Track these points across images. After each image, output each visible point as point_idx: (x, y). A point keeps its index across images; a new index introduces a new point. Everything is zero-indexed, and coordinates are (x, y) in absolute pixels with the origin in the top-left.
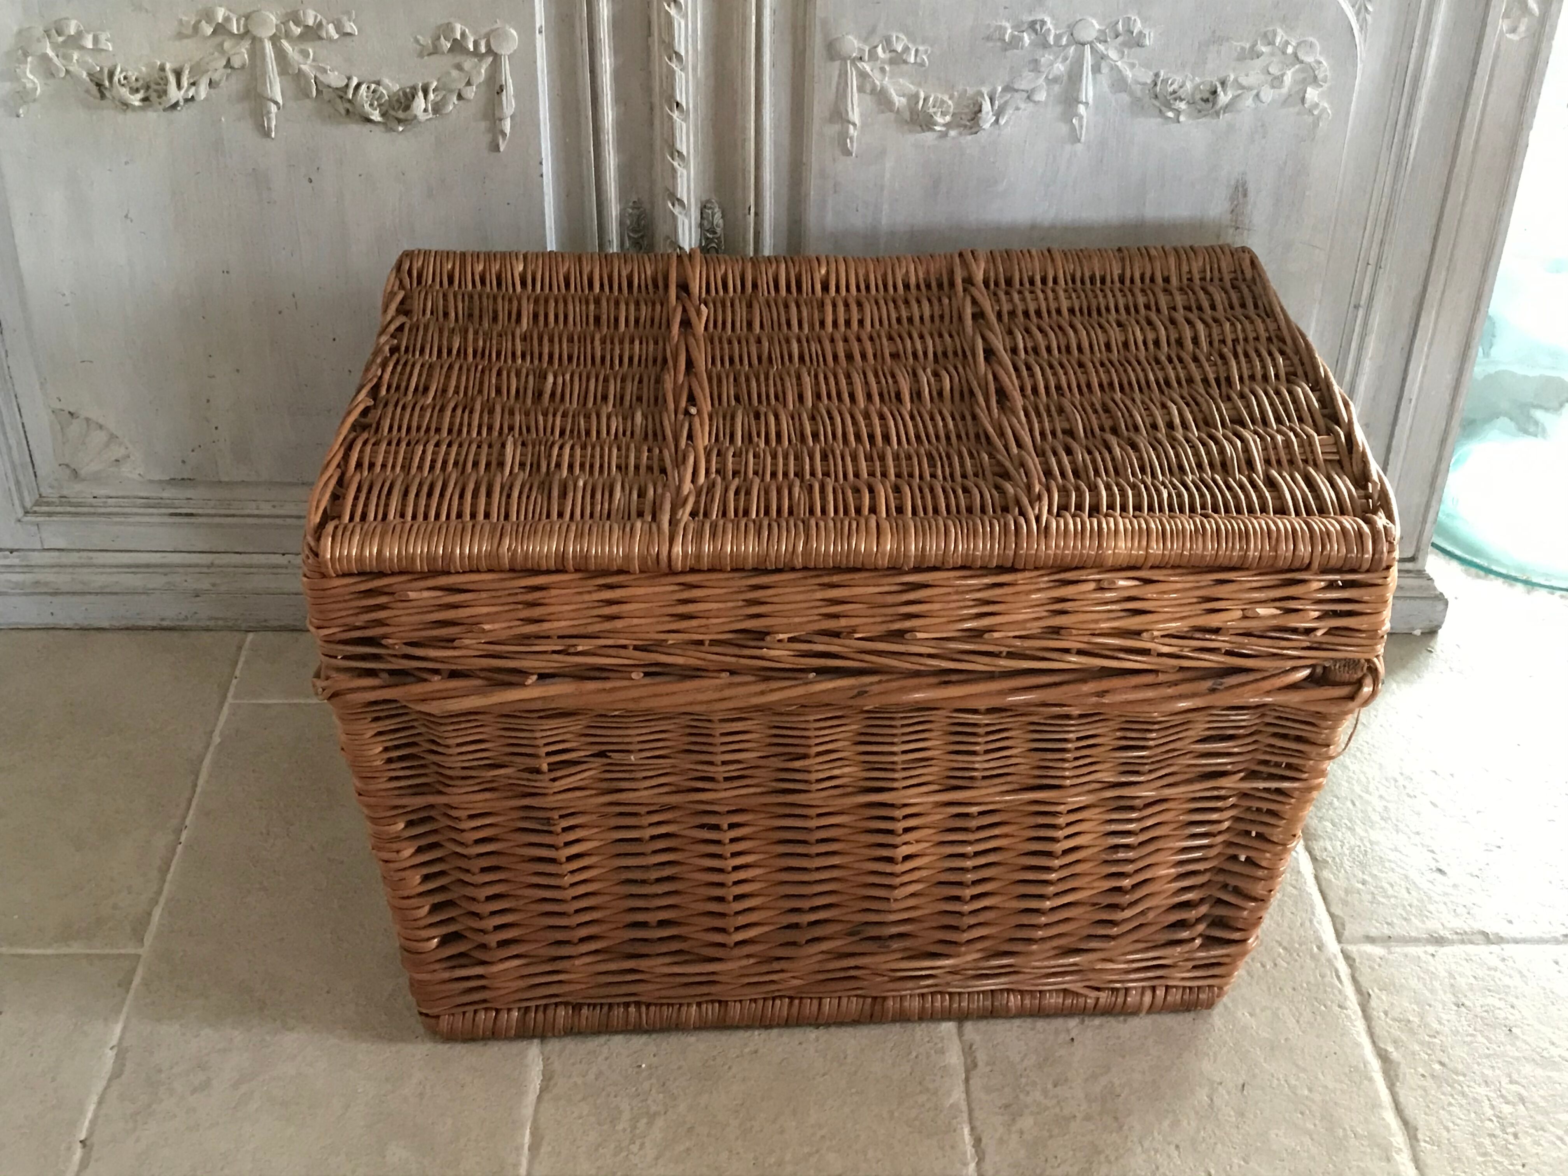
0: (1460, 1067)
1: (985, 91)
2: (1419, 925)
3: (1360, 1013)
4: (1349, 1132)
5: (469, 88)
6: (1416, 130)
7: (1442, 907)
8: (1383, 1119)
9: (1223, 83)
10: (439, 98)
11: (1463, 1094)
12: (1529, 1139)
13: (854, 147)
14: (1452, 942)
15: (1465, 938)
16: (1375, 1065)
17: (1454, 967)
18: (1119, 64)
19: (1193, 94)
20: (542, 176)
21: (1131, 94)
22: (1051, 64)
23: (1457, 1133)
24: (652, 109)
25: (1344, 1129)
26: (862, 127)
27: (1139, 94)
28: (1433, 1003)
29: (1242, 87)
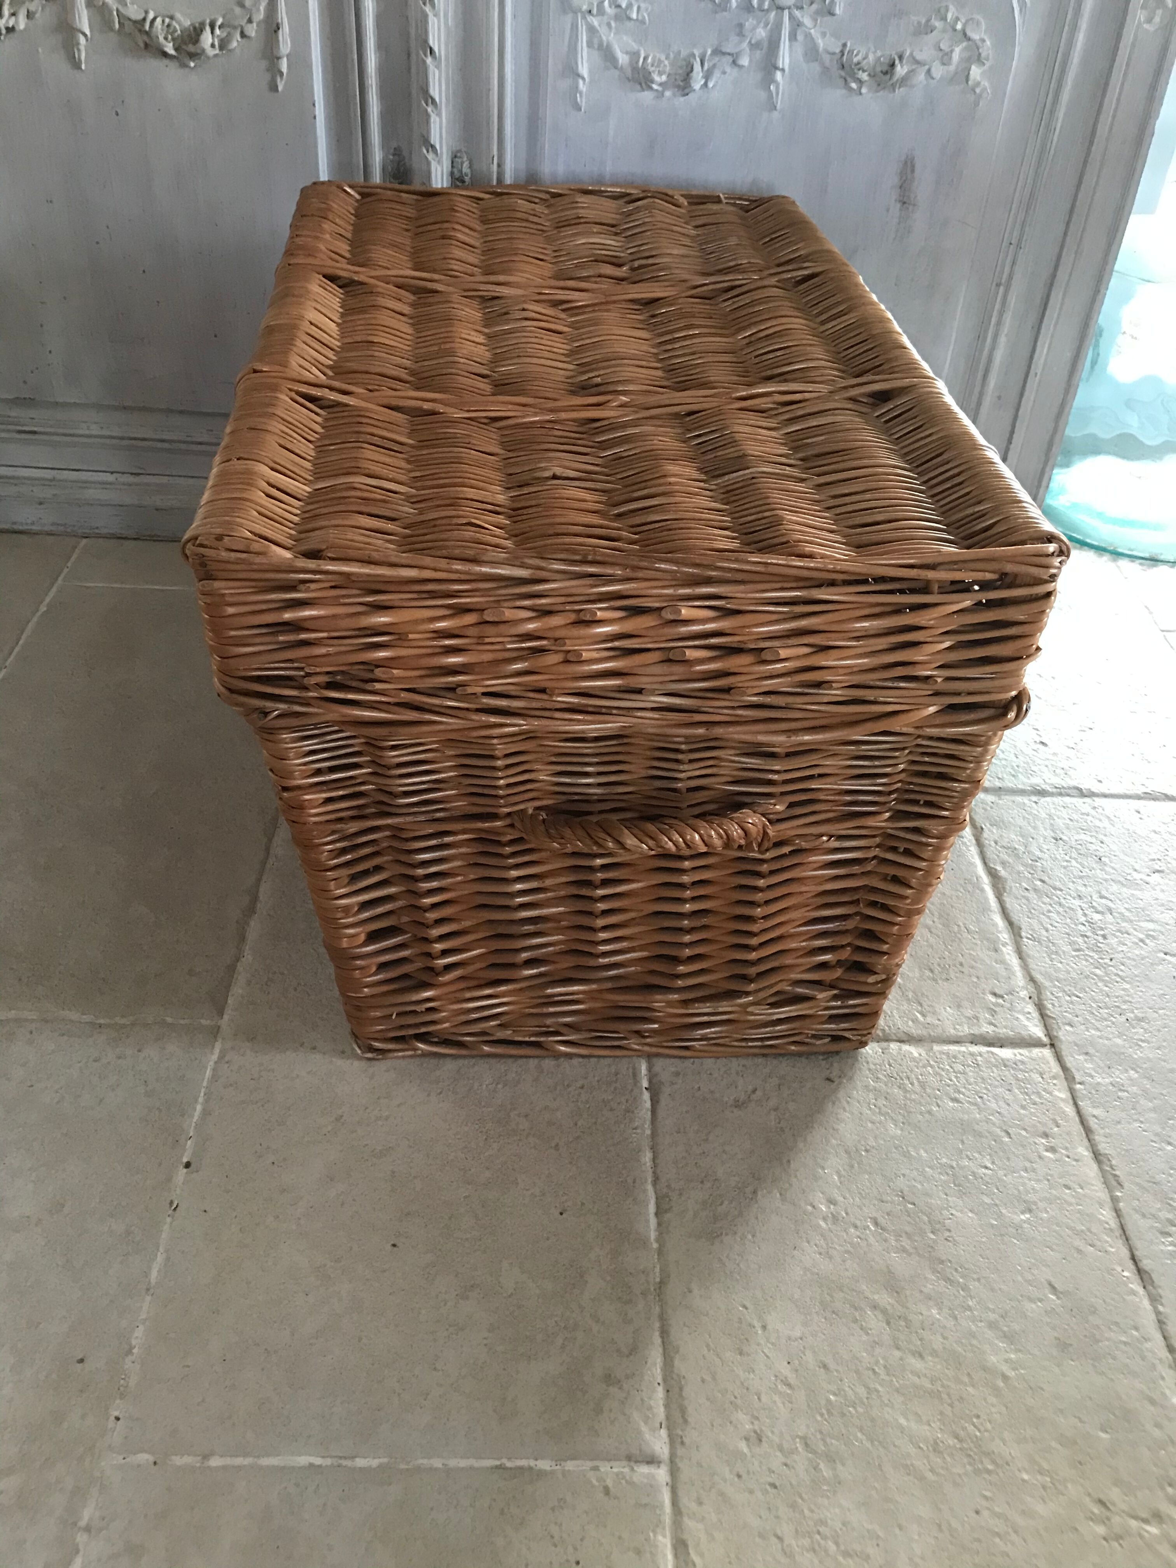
0: (1058, 884)
1: (697, 53)
2: (1026, 780)
3: (974, 841)
4: (963, 928)
5: (249, 25)
6: (1061, 113)
7: (1045, 769)
8: (992, 920)
9: (901, 58)
10: (225, 34)
11: (1060, 904)
12: (1116, 940)
13: (582, 101)
14: (1052, 794)
15: (1061, 792)
16: (985, 879)
17: (1053, 811)
18: (812, 31)
19: (874, 67)
20: (315, 117)
21: (822, 64)
22: (754, 29)
23: (1055, 933)
24: (409, 55)
25: (959, 926)
26: (590, 82)
27: (827, 63)
28: (1035, 836)
29: (918, 62)
